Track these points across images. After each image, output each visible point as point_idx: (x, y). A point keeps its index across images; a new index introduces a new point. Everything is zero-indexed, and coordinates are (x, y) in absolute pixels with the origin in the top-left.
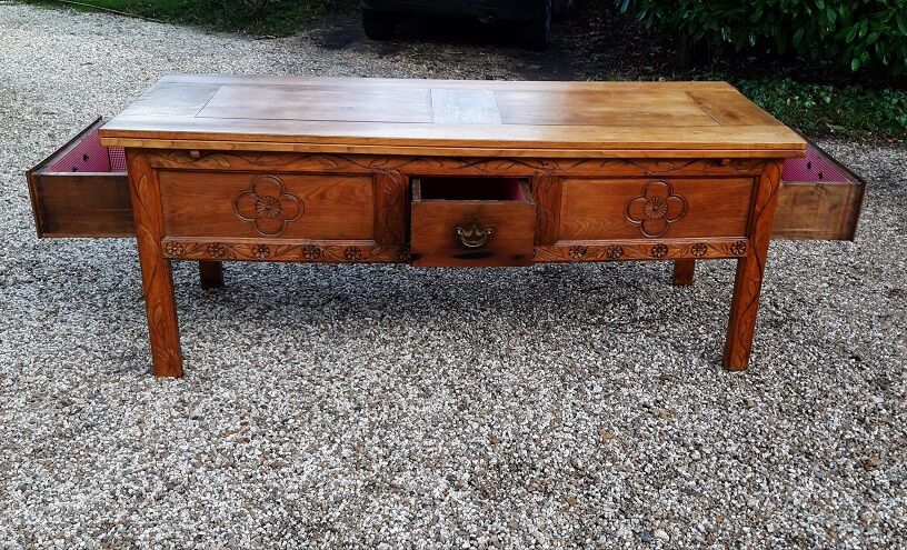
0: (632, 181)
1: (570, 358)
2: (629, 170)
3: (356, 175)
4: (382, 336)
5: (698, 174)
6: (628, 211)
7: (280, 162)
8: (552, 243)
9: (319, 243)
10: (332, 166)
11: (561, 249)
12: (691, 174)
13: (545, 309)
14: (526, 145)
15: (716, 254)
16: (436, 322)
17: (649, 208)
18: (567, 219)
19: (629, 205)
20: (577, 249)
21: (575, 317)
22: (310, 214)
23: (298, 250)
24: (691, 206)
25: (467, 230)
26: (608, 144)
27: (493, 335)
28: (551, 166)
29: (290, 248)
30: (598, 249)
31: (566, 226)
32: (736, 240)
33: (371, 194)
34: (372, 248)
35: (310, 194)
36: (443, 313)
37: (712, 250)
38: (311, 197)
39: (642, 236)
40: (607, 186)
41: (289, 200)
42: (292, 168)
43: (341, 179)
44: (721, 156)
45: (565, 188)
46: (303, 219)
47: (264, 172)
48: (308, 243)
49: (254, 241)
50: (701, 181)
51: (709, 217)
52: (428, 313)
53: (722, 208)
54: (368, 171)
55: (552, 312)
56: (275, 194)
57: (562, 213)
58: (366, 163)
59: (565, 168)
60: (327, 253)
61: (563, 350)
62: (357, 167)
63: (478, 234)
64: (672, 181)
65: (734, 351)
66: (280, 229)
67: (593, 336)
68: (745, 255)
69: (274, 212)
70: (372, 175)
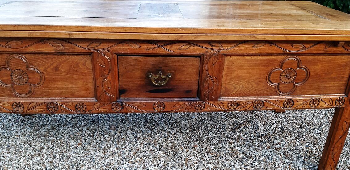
0: (273, 57)
1: (225, 166)
2: (273, 49)
3: (79, 54)
4: (112, 149)
5: (319, 52)
6: (269, 77)
7: (23, 45)
8: (216, 99)
9: (58, 101)
10: (61, 47)
11: (222, 103)
12: (315, 52)
13: (207, 128)
14: (200, 32)
15: (325, 105)
16: (145, 138)
17: (284, 76)
18: (226, 83)
19: (270, 74)
20: (233, 103)
21: (224, 134)
22: (49, 81)
23: (43, 106)
24: (312, 74)
25: (156, 74)
26: (260, 30)
27: (177, 148)
28: (218, 46)
29: (38, 105)
30: (247, 102)
31: (225, 88)
32: (338, 96)
33: (90, 67)
34: (94, 104)
35: (48, 67)
36: (150, 131)
37: (323, 103)
38: (48, 70)
39: (277, 94)
40: (256, 60)
41: (33, 72)
42: (32, 49)
43: (69, 57)
44: (339, 39)
45: (226, 62)
46: (45, 85)
47: (13, 53)
48: (49, 101)
49: (13, 100)
50: (321, 57)
51: (323, 82)
52: (141, 131)
53: (332, 75)
54: (87, 51)
55: (211, 130)
56: (24, 68)
57: (224, 78)
58: (85, 45)
59: (228, 48)
60: (63, 107)
61: (220, 160)
62: (79, 48)
63: (163, 77)
64: (301, 57)
65: (328, 163)
66: (30, 92)
67: (237, 148)
68: (344, 106)
69: (24, 80)
70: (90, 54)
